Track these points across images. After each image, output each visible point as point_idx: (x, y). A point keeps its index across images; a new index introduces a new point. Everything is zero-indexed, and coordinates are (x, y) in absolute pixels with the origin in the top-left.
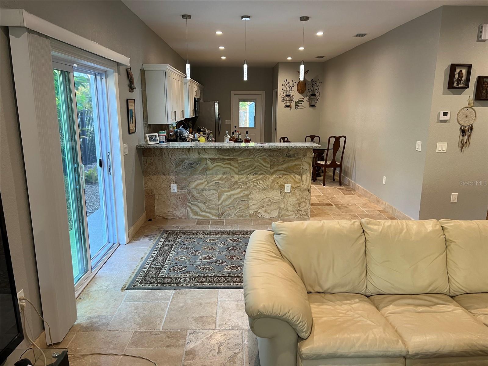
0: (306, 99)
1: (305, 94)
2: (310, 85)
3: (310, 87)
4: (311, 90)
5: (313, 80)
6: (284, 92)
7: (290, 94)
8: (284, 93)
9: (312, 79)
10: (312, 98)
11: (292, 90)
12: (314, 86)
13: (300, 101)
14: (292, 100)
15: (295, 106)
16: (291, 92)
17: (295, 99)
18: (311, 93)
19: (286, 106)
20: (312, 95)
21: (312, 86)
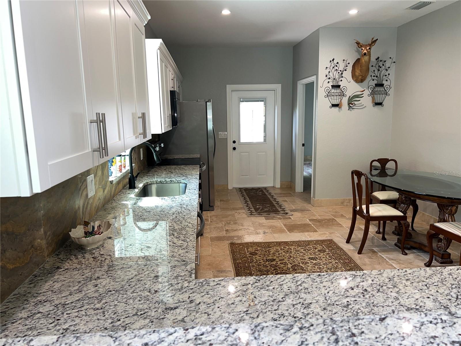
0: (367, 92)
1: (365, 83)
2: (374, 68)
3: (374, 71)
4: (377, 77)
5: (380, 59)
7: (340, 83)
8: (329, 82)
10: (379, 90)
11: (342, 77)
12: (380, 69)
13: (357, 96)
14: (343, 95)
15: (349, 104)
17: (349, 93)
18: (375, 82)
19: (332, 105)
20: (377, 85)
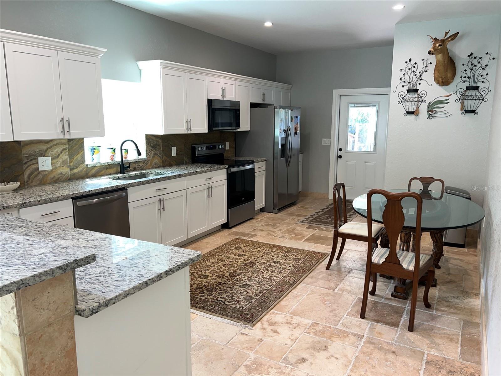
0: (454, 97)
1: (452, 86)
2: (465, 67)
3: (466, 71)
4: (469, 78)
5: (474, 56)
6: (404, 84)
7: (418, 87)
8: (403, 86)
9: (472, 54)
10: (470, 94)
11: (421, 80)
12: (474, 68)
13: (440, 102)
14: (421, 100)
15: (428, 111)
16: (420, 84)
17: (429, 99)
18: (467, 84)
19: (407, 112)
20: (468, 88)
21: (472, 69)
